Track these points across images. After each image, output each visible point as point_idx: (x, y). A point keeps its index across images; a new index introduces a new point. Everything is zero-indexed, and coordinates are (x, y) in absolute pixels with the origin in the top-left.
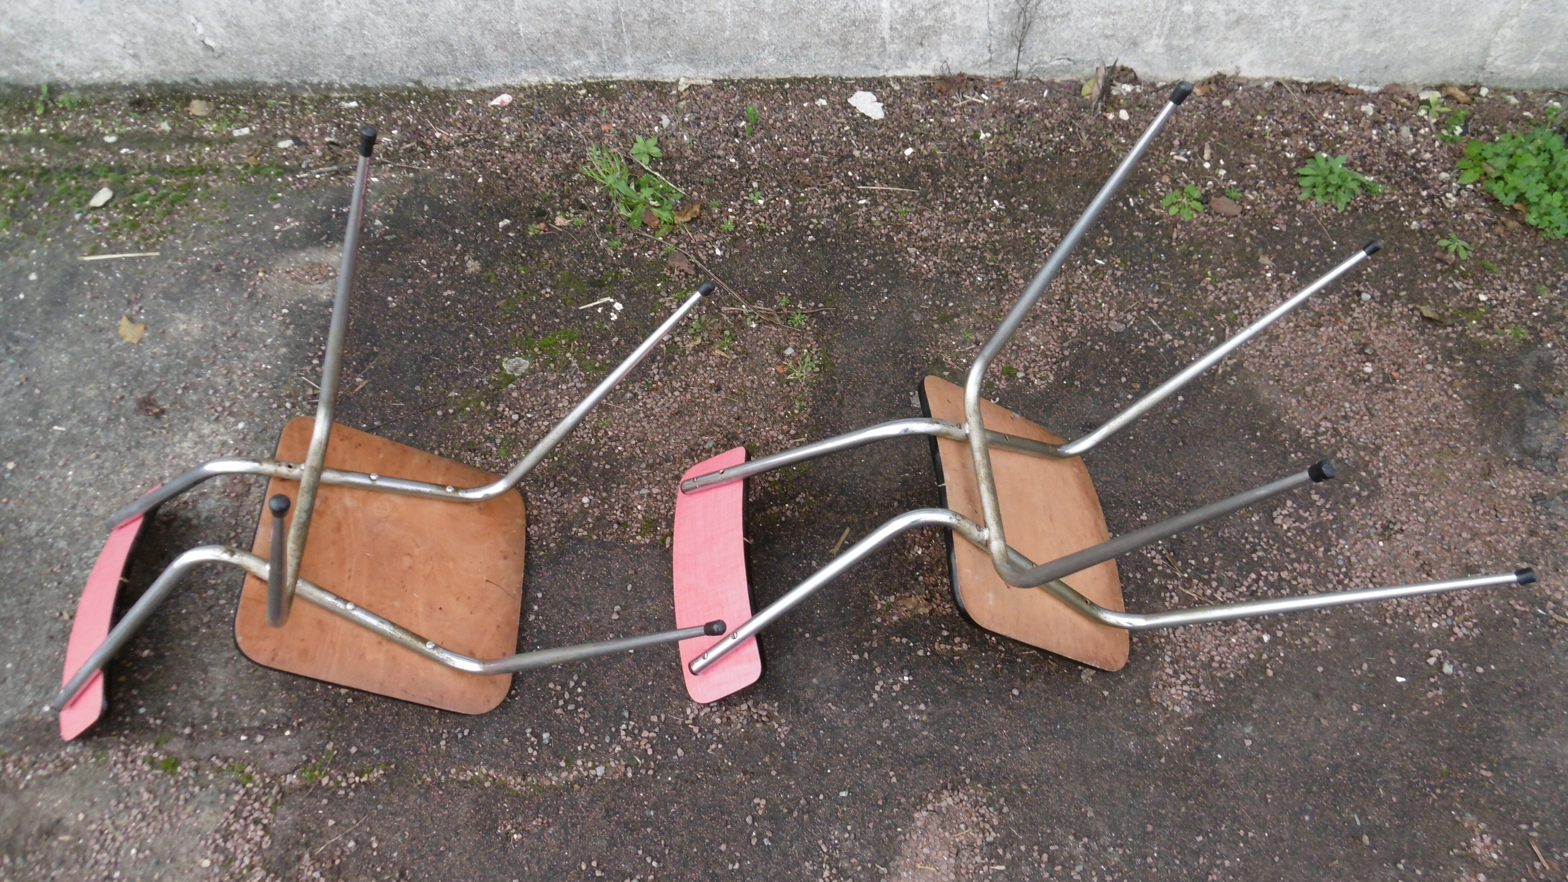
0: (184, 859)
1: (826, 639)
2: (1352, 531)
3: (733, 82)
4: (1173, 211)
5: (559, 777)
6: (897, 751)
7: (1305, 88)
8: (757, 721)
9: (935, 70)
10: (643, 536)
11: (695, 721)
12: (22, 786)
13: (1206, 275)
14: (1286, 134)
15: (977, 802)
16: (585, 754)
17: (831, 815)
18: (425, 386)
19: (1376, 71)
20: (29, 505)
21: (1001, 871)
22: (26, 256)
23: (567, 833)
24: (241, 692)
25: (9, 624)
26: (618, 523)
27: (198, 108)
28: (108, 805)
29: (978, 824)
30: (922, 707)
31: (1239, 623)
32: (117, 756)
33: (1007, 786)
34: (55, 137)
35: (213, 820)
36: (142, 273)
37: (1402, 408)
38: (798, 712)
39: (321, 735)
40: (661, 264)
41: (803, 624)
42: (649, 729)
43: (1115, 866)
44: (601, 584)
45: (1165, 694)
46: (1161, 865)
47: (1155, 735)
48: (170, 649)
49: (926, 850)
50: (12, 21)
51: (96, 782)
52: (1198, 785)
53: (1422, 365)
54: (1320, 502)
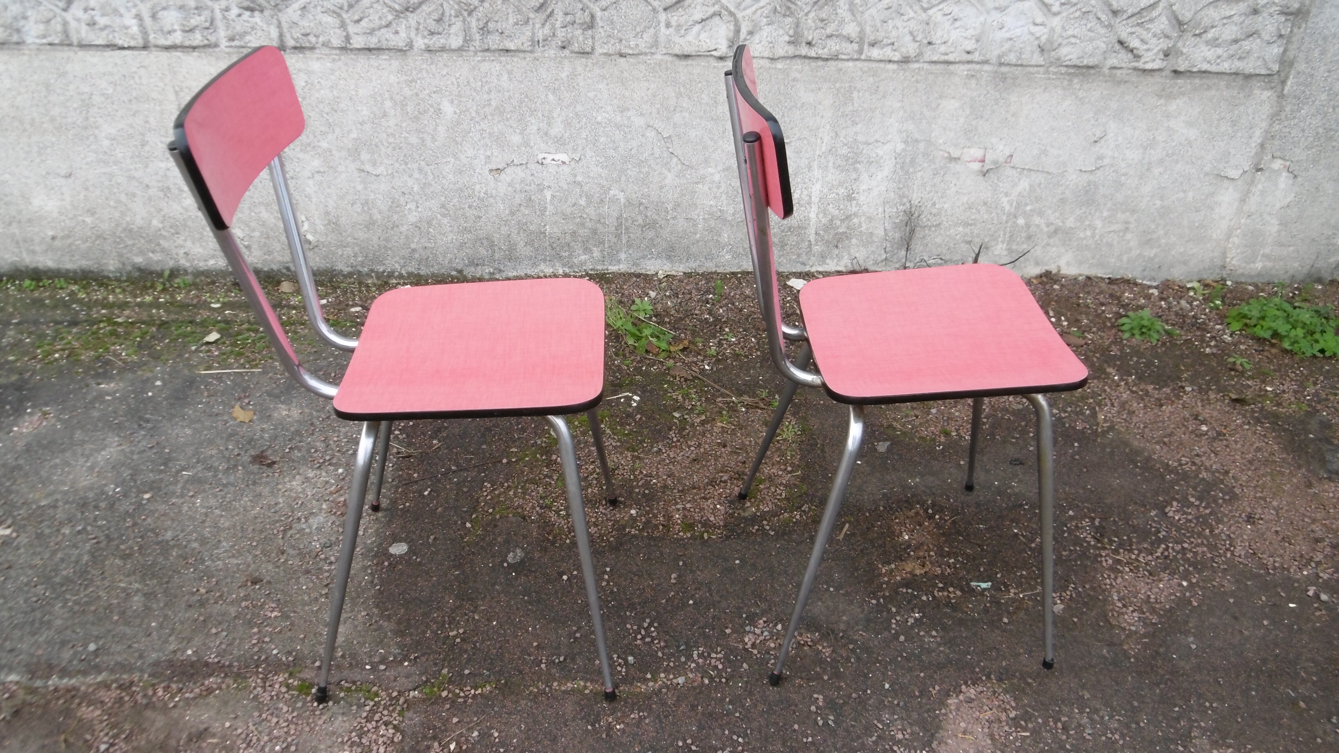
1: (847, 592)
2: (1225, 520)
3: (698, 274)
5: (647, 686)
6: (922, 661)
7: (1107, 281)
8: (803, 645)
9: (846, 266)
10: (685, 533)
11: (754, 646)
12: (171, 705)
14: (1102, 304)
15: (995, 692)
16: (666, 671)
17: (880, 704)
18: (489, 445)
19: (1153, 270)
20: (163, 521)
21: (1027, 737)
22: (152, 371)
23: (661, 722)
24: (361, 639)
25: (152, 597)
26: (663, 525)
27: (286, 287)
28: (251, 716)
29: (999, 706)
30: (934, 633)
31: (1162, 575)
32: (256, 682)
33: (1016, 681)
34: (171, 304)
35: (347, 725)
36: (248, 381)
37: (1236, 450)
38: (835, 638)
39: (436, 664)
40: (664, 374)
41: (827, 583)
42: (717, 653)
43: (1116, 729)
44: (657, 562)
45: (1121, 620)
46: (1151, 728)
47: (1121, 645)
48: (295, 612)
49: (963, 725)
50: (164, 216)
51: (238, 702)
52: (1164, 675)
53: (1241, 426)
54: (1197, 503)
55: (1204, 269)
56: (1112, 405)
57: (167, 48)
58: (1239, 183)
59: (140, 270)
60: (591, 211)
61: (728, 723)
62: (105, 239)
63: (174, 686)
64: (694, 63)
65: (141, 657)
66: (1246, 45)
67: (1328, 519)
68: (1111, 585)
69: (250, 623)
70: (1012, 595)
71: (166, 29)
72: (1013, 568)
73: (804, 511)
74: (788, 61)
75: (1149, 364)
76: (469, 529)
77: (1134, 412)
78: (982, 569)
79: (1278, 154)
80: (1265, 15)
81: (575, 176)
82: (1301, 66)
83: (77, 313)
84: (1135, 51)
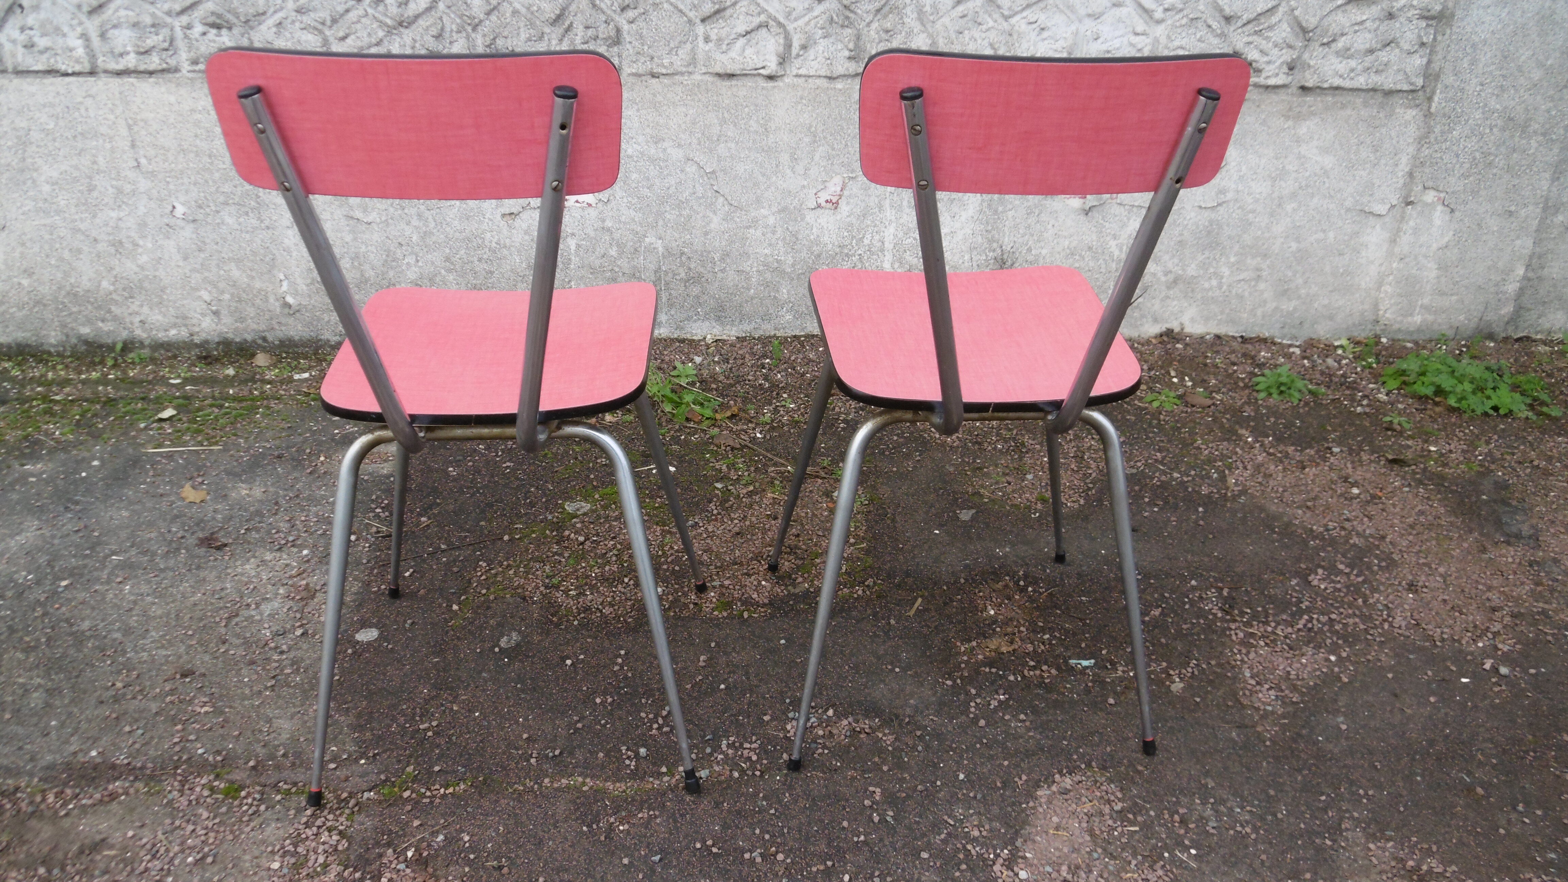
0: (247, 865)
1: (916, 673)
2: (1382, 588)
3: (754, 338)
4: (1156, 404)
5: (661, 781)
6: (1006, 748)
7: (1240, 340)
8: (860, 732)
10: (720, 612)
12: (63, 813)
13: (1196, 441)
14: (1234, 364)
17: (952, 797)
18: (490, 521)
19: (1294, 327)
20: (81, 610)
21: (1135, 831)
22: (89, 451)
23: (675, 821)
25: (56, 693)
26: (694, 604)
27: (261, 360)
28: (161, 824)
29: (1102, 797)
30: (1022, 717)
31: (1305, 649)
32: (172, 786)
33: (1123, 769)
34: (122, 380)
35: (281, 832)
36: (204, 459)
37: (1394, 514)
38: (900, 725)
39: (399, 761)
40: (707, 443)
41: (892, 663)
42: (751, 743)
43: (1247, 822)
44: (683, 644)
45: (1254, 699)
46: (1292, 820)
47: (1253, 727)
48: (231, 707)
49: (1055, 819)
50: (116, 277)
51: (148, 808)
52: (1307, 760)
53: (1400, 488)
54: (1347, 570)
55: (1354, 325)
56: (1245, 468)
57: (119, 74)
58: (1387, 219)
59: (86, 342)
60: (623, 263)
61: (760, 822)
62: (45, 305)
63: (69, 791)
64: (740, 83)
65: (32, 759)
66: (1383, 56)
67: (1507, 585)
68: (1242, 661)
69: (173, 720)
70: (1120, 673)
71: (117, 51)
72: (1121, 643)
73: (868, 586)
74: (849, 81)
75: (1289, 425)
76: (456, 612)
77: (1271, 475)
78: (1083, 645)
79: (1430, 184)
80: (1402, 19)
81: (604, 221)
82: (1449, 79)
83: (7, 391)
84: (1254, 65)
